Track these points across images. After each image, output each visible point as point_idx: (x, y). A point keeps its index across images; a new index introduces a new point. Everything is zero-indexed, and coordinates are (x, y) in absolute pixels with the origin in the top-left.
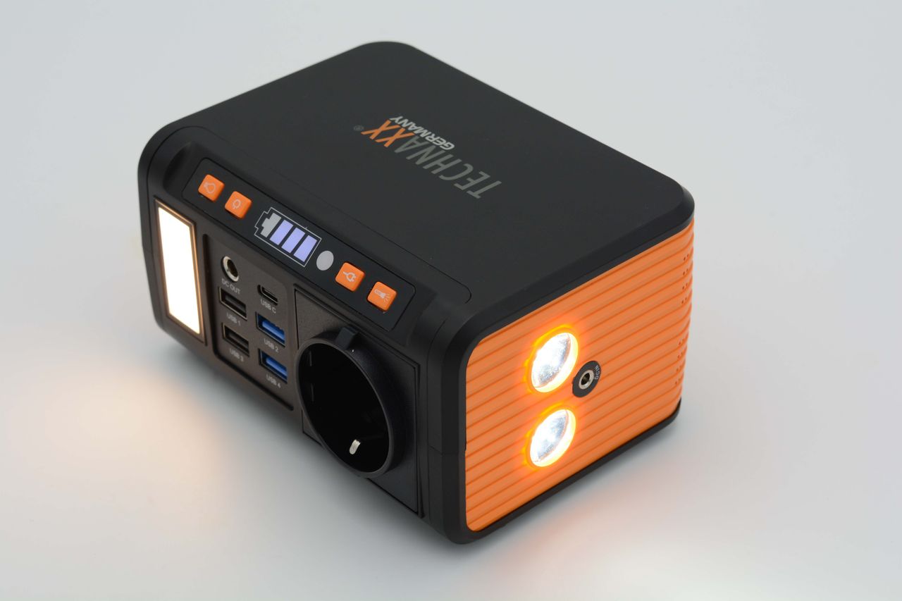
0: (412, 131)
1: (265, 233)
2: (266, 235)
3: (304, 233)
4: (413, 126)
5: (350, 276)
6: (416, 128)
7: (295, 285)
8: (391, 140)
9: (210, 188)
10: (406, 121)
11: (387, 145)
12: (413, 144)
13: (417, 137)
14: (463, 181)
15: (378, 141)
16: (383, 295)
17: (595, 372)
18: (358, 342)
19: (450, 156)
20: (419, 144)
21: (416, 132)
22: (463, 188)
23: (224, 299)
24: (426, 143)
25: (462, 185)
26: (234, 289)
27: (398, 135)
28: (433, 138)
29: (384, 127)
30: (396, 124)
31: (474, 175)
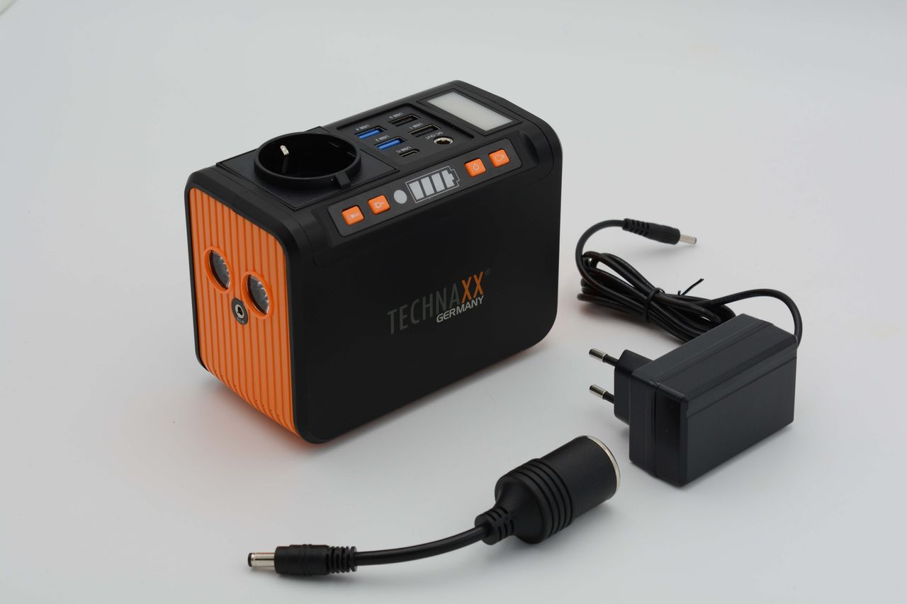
0: (465, 303)
1: (445, 173)
2: (443, 172)
3: (427, 195)
4: (469, 306)
5: (378, 205)
6: (467, 307)
7: (399, 171)
8: (466, 287)
9: (499, 158)
10: (476, 304)
11: (464, 282)
12: (455, 298)
13: (458, 303)
14: (407, 311)
15: (470, 278)
16: (353, 216)
17: (242, 319)
18: (336, 184)
19: (431, 315)
20: (452, 301)
21: (463, 305)
22: (401, 309)
23: (432, 127)
24: (451, 307)
25: (404, 310)
26: (432, 136)
27: (467, 292)
28: (452, 312)
29: (479, 287)
30: (477, 297)
31: (407, 321)
